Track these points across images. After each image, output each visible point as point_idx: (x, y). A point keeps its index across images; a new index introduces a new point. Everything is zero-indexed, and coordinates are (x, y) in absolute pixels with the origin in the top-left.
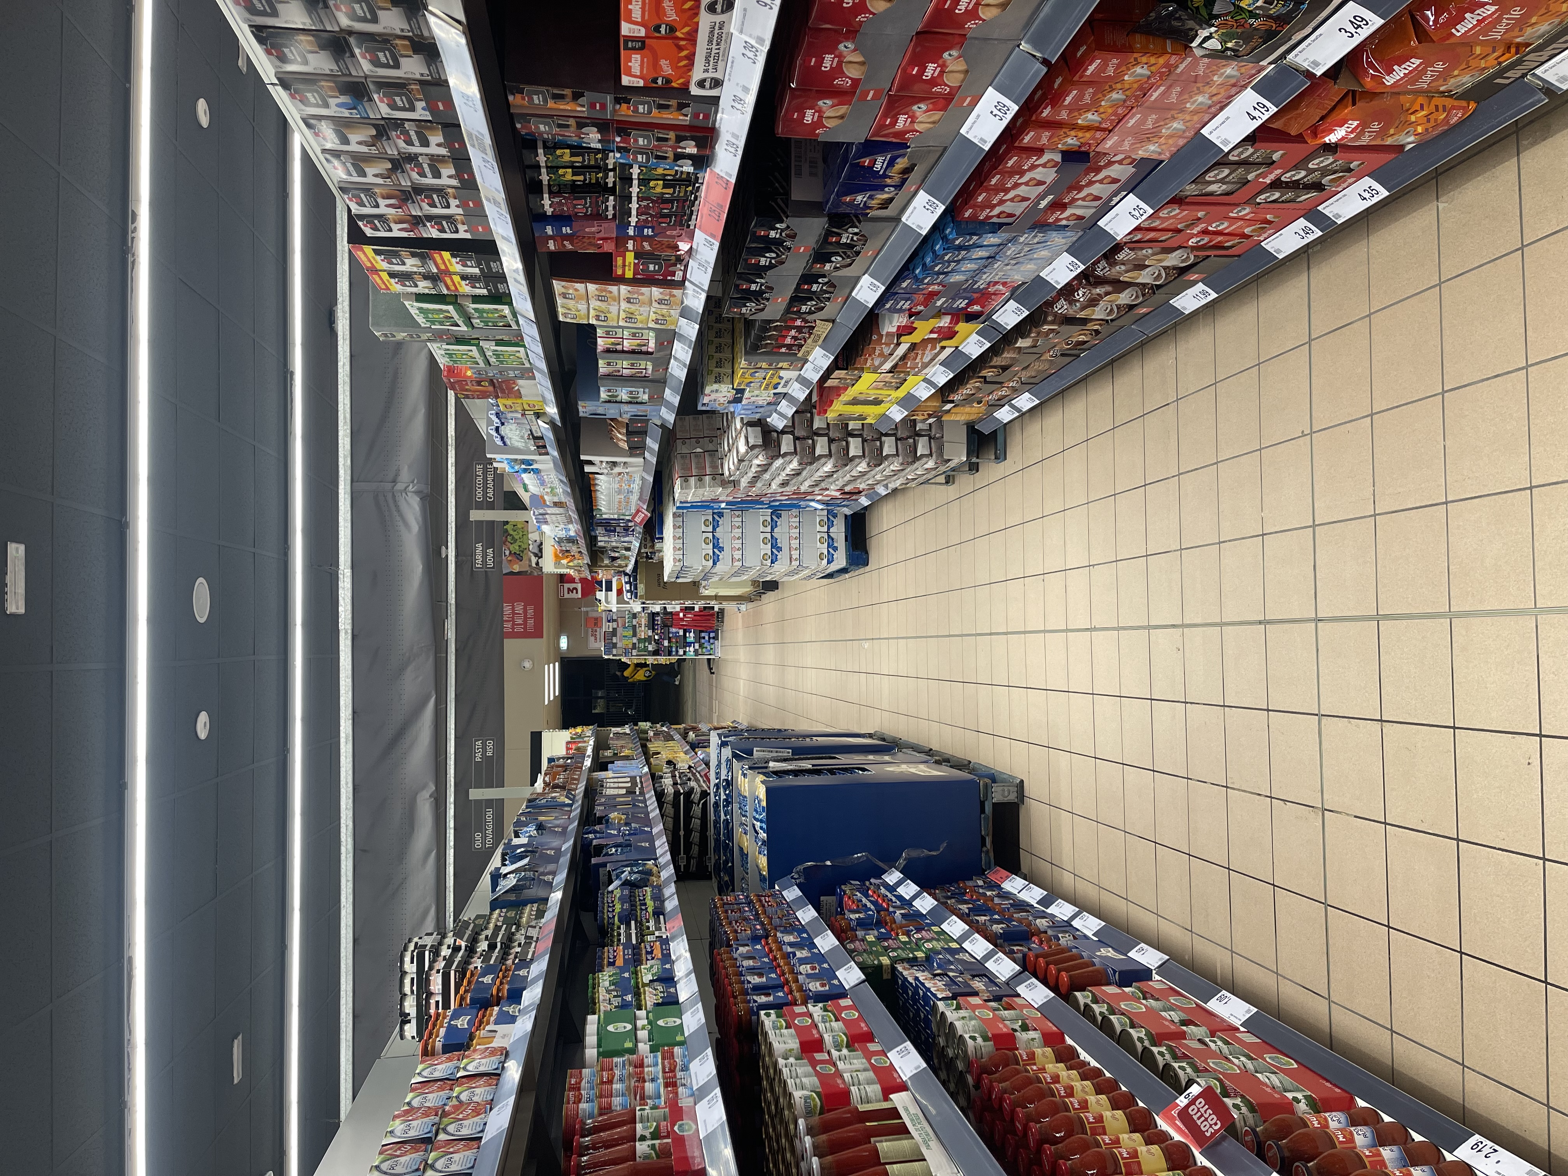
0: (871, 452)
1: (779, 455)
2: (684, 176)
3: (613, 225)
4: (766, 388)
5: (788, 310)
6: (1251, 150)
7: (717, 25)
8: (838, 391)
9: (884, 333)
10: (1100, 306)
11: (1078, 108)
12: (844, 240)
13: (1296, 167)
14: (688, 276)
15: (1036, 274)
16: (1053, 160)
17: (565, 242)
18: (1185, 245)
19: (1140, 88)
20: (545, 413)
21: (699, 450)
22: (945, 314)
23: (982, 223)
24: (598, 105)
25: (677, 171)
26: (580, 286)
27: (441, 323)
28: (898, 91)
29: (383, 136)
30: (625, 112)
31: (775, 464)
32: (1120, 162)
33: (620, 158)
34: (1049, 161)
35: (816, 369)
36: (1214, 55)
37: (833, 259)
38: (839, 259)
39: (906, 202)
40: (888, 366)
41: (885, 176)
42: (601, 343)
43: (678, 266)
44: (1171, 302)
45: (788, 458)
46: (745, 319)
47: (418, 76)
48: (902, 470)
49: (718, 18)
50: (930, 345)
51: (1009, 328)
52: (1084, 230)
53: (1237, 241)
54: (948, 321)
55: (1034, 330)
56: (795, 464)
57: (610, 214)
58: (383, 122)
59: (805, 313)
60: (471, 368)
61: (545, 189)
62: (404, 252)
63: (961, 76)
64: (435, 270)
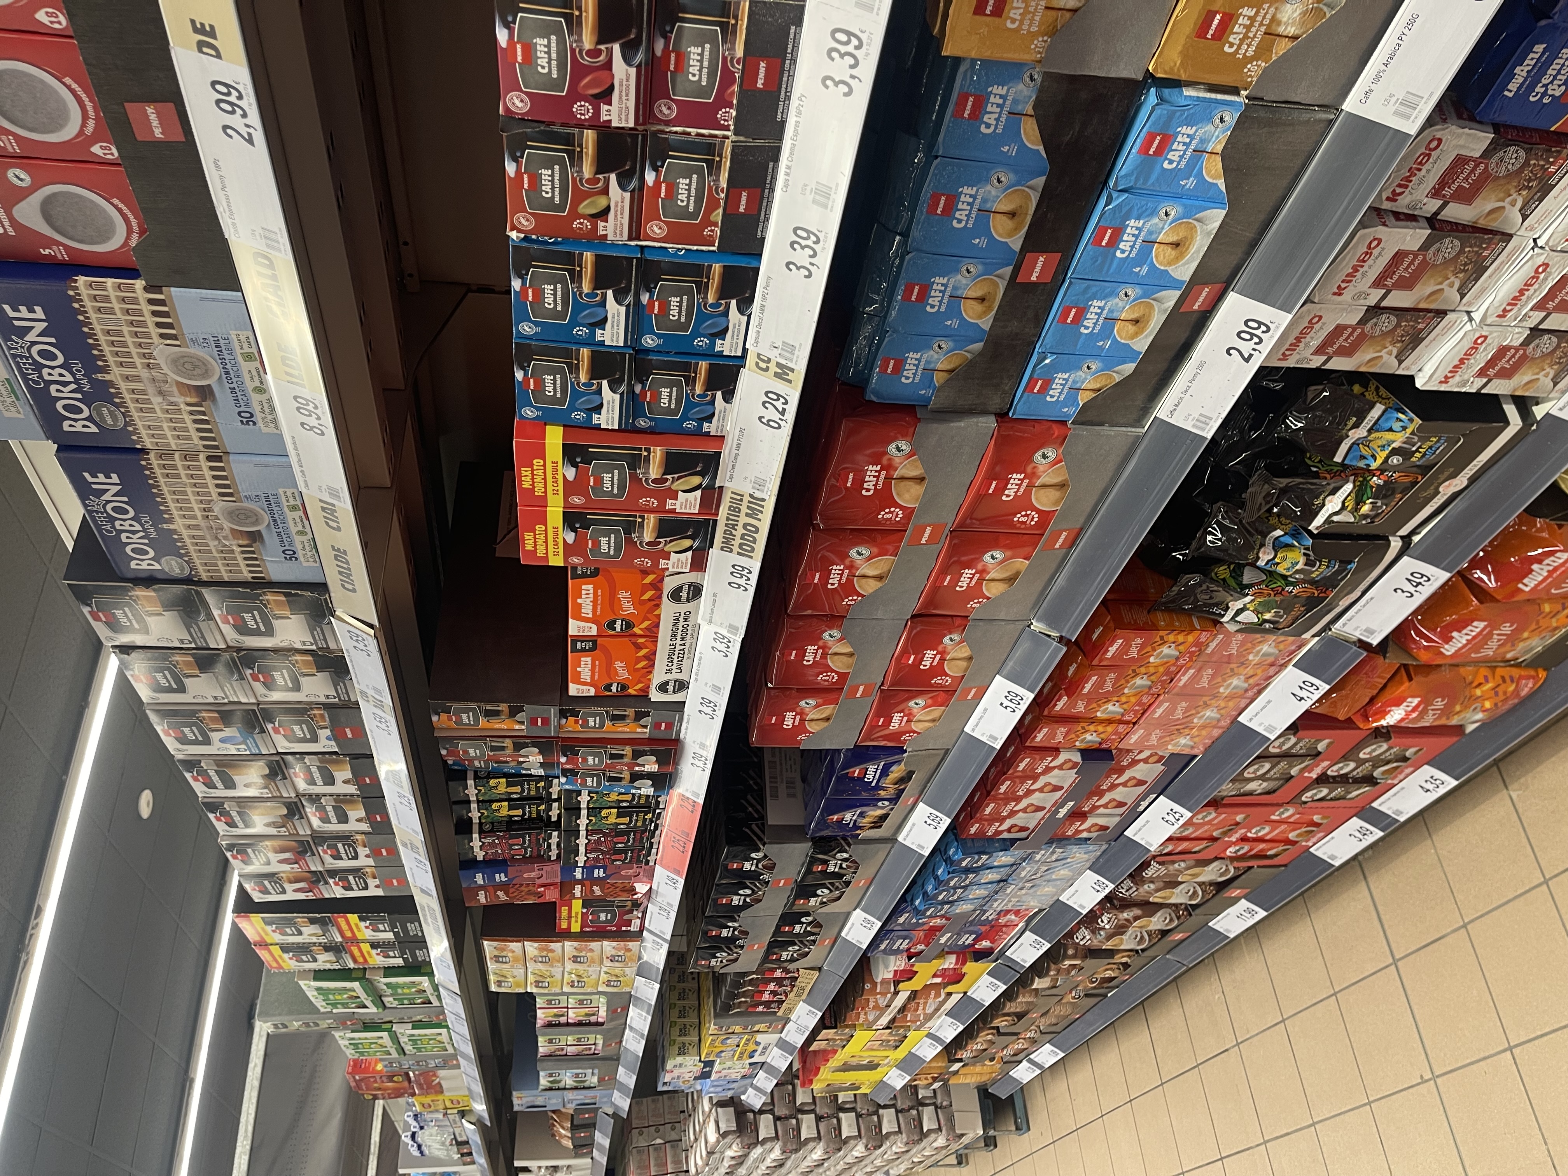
0: (869, 1129)
1: (757, 1143)
2: (642, 801)
3: (557, 867)
4: (740, 1058)
5: (766, 959)
6: (1293, 740)
7: (682, 615)
8: (825, 1055)
9: (879, 980)
10: (1128, 934)
11: (1099, 697)
12: (831, 869)
13: (1345, 758)
14: (646, 925)
15: (1055, 898)
16: (1070, 760)
17: (499, 893)
18: (1222, 855)
19: (1167, 672)
20: (471, 1111)
21: (659, 1141)
22: (948, 953)
23: (991, 840)
24: (539, 720)
25: (634, 795)
26: (515, 946)
27: (345, 1005)
28: (892, 685)
29: (277, 775)
30: (572, 727)
31: (752, 1154)
32: (1146, 761)
33: (566, 783)
34: (1065, 762)
35: (799, 1030)
36: (1248, 629)
37: (819, 892)
38: (826, 891)
39: (902, 817)
40: (884, 1021)
41: (878, 787)
42: (542, 1016)
43: (635, 913)
44: (1210, 924)
45: (768, 1145)
46: (714, 973)
47: (323, 699)
48: (907, 1151)
49: (683, 608)
50: (933, 993)
51: (1027, 965)
52: (1108, 842)
53: (1281, 848)
54: (954, 961)
55: (1053, 966)
56: (776, 1154)
57: (554, 854)
58: (277, 758)
59: (786, 961)
60: (381, 1060)
61: (476, 828)
62: (300, 918)
63: (964, 664)
64: (339, 939)
